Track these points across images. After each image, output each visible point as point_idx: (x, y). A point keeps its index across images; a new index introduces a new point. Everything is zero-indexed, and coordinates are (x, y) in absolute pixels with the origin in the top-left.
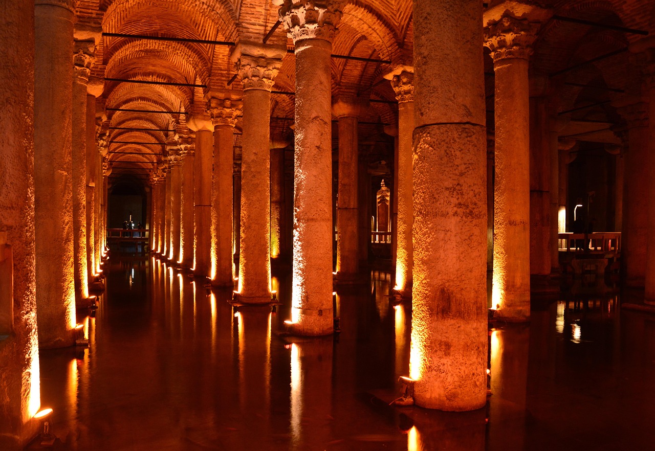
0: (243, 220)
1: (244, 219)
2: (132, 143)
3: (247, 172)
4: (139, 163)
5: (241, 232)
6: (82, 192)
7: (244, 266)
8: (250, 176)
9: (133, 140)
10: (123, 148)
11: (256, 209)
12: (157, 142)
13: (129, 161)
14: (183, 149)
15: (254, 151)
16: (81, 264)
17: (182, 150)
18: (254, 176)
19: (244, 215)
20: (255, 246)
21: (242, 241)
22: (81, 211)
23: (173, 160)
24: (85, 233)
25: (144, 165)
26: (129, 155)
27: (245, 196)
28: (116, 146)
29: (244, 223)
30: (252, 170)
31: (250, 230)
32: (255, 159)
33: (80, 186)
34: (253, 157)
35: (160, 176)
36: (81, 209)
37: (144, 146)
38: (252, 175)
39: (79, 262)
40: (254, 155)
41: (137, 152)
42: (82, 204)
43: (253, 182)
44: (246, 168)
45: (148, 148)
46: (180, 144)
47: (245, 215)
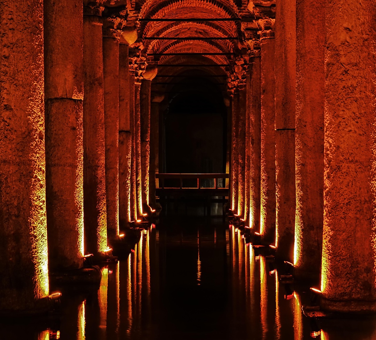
0: (328, 155)
1: (328, 152)
2: (188, 20)
3: (333, 64)
4: (207, 56)
5: (325, 178)
6: (36, 110)
7: (329, 241)
8: (339, 72)
9: (189, 16)
10: (173, 29)
11: (351, 134)
12: (229, 17)
13: (190, 51)
14: (262, 26)
15: (345, 25)
16: (36, 237)
17: (260, 29)
18: (346, 72)
19: (328, 145)
20: (348, 204)
21: (327, 195)
22: (34, 144)
23: (252, 48)
24: (43, 183)
25: (217, 59)
26: (187, 42)
27: (330, 110)
28: (161, 27)
29: (329, 161)
30: (343, 59)
31: (339, 174)
32: (348, 39)
33: (31, 100)
34: (343, 36)
35: (240, 77)
36: (34, 140)
37: (210, 25)
38: (343, 69)
39: (32, 233)
40: (345, 32)
41: (201, 36)
42: (36, 130)
43: (344, 84)
44: (331, 57)
45: (217, 27)
46: (258, 19)
47: (330, 146)
